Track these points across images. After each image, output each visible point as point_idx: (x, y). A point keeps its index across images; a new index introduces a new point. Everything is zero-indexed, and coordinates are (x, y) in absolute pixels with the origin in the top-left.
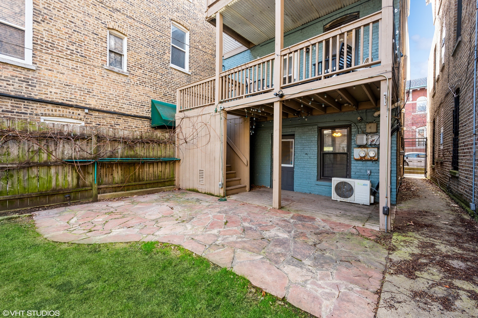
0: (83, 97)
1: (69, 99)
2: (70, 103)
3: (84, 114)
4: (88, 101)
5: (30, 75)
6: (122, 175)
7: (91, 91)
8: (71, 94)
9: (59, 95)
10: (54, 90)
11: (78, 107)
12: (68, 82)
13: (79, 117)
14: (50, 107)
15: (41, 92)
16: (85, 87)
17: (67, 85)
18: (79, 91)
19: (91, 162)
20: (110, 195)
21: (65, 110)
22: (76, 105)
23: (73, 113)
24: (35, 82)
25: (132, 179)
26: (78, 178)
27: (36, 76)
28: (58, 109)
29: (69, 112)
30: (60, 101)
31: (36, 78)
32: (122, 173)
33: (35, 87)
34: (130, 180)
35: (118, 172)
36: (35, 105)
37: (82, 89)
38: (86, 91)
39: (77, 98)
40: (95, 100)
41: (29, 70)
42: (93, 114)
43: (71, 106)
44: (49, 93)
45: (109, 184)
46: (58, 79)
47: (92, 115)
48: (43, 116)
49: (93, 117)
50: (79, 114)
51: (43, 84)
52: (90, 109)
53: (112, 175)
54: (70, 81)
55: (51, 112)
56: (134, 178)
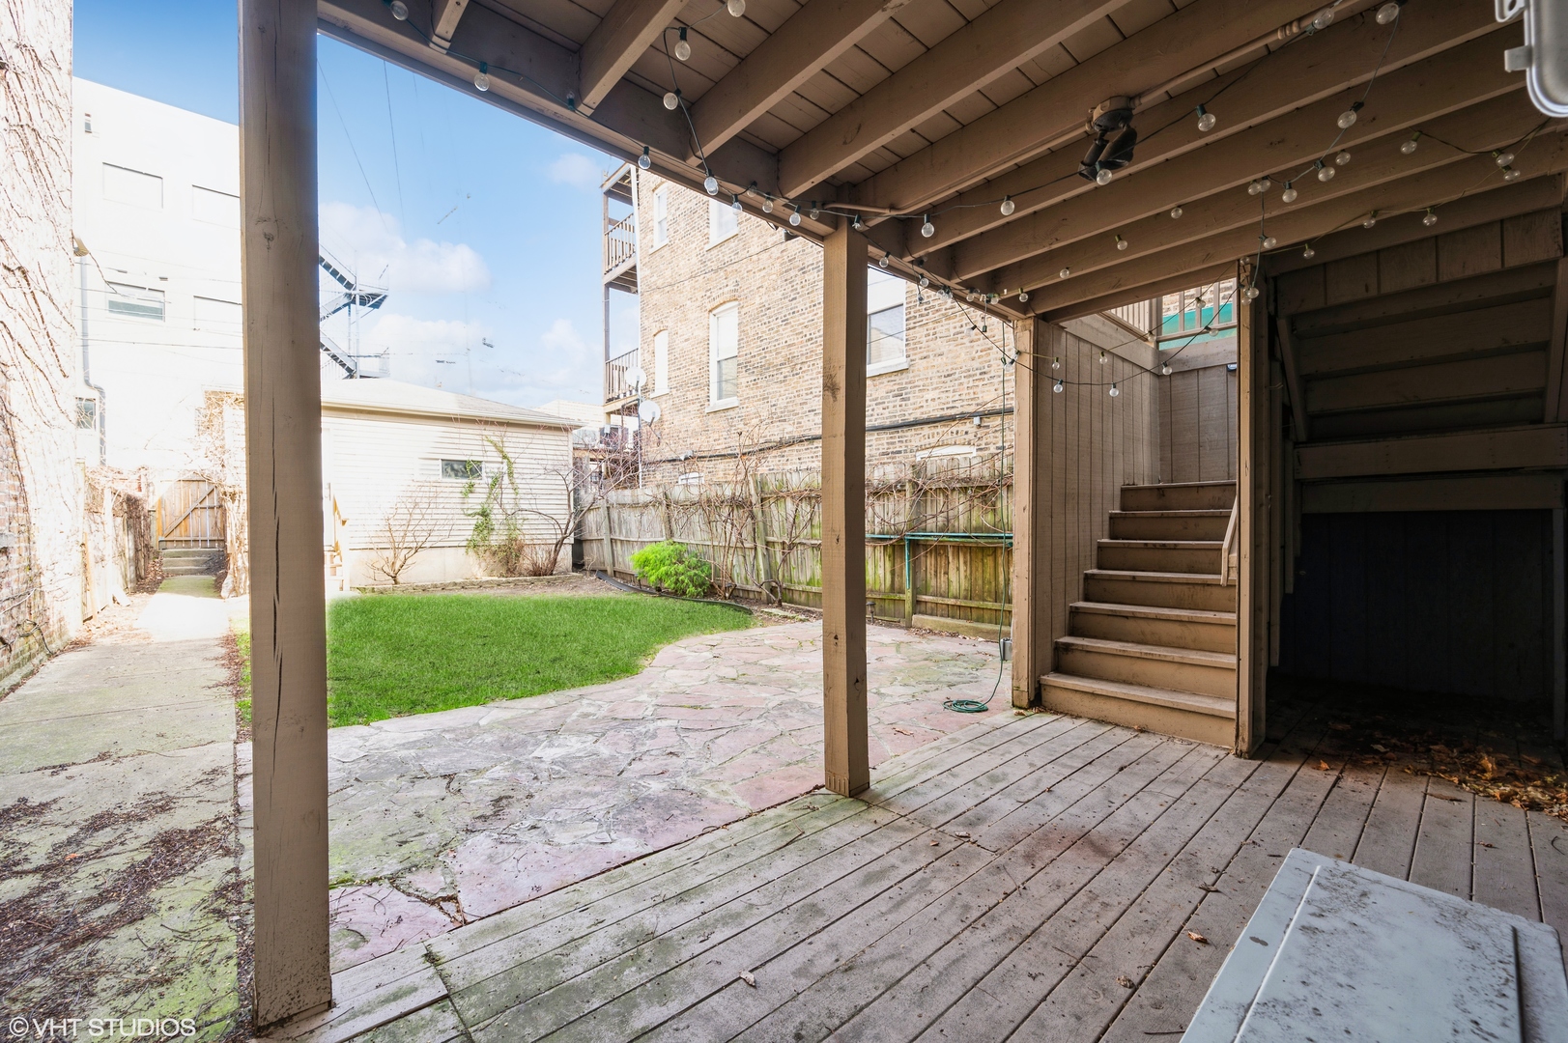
0: (971, 391)
1: (951, 405)
2: (953, 412)
3: (975, 429)
4: (980, 395)
5: (904, 379)
6: (966, 577)
7: (986, 369)
8: (954, 391)
9: (937, 401)
10: (930, 395)
11: (965, 417)
12: (949, 367)
13: (967, 437)
14: (926, 430)
15: (915, 406)
16: (975, 364)
17: (948, 375)
18: (966, 380)
19: (891, 539)
20: (932, 621)
21: (945, 429)
22: (962, 413)
23: (957, 432)
24: (909, 390)
25: (989, 591)
26: (893, 573)
27: (910, 379)
28: (935, 431)
29: (952, 433)
30: (938, 414)
31: (910, 383)
32: (966, 571)
33: (909, 399)
34: (986, 594)
35: (958, 569)
36: (909, 433)
37: (971, 373)
38: (978, 372)
39: (963, 397)
40: (993, 389)
41: (902, 371)
42: (990, 424)
43: (952, 418)
44: (924, 404)
45: (941, 596)
46: (935, 370)
47: (988, 427)
48: (917, 450)
49: (990, 430)
50: (966, 433)
51: (917, 389)
52: (983, 415)
53: (946, 573)
54: (952, 363)
55: (927, 441)
56: (993, 590)
